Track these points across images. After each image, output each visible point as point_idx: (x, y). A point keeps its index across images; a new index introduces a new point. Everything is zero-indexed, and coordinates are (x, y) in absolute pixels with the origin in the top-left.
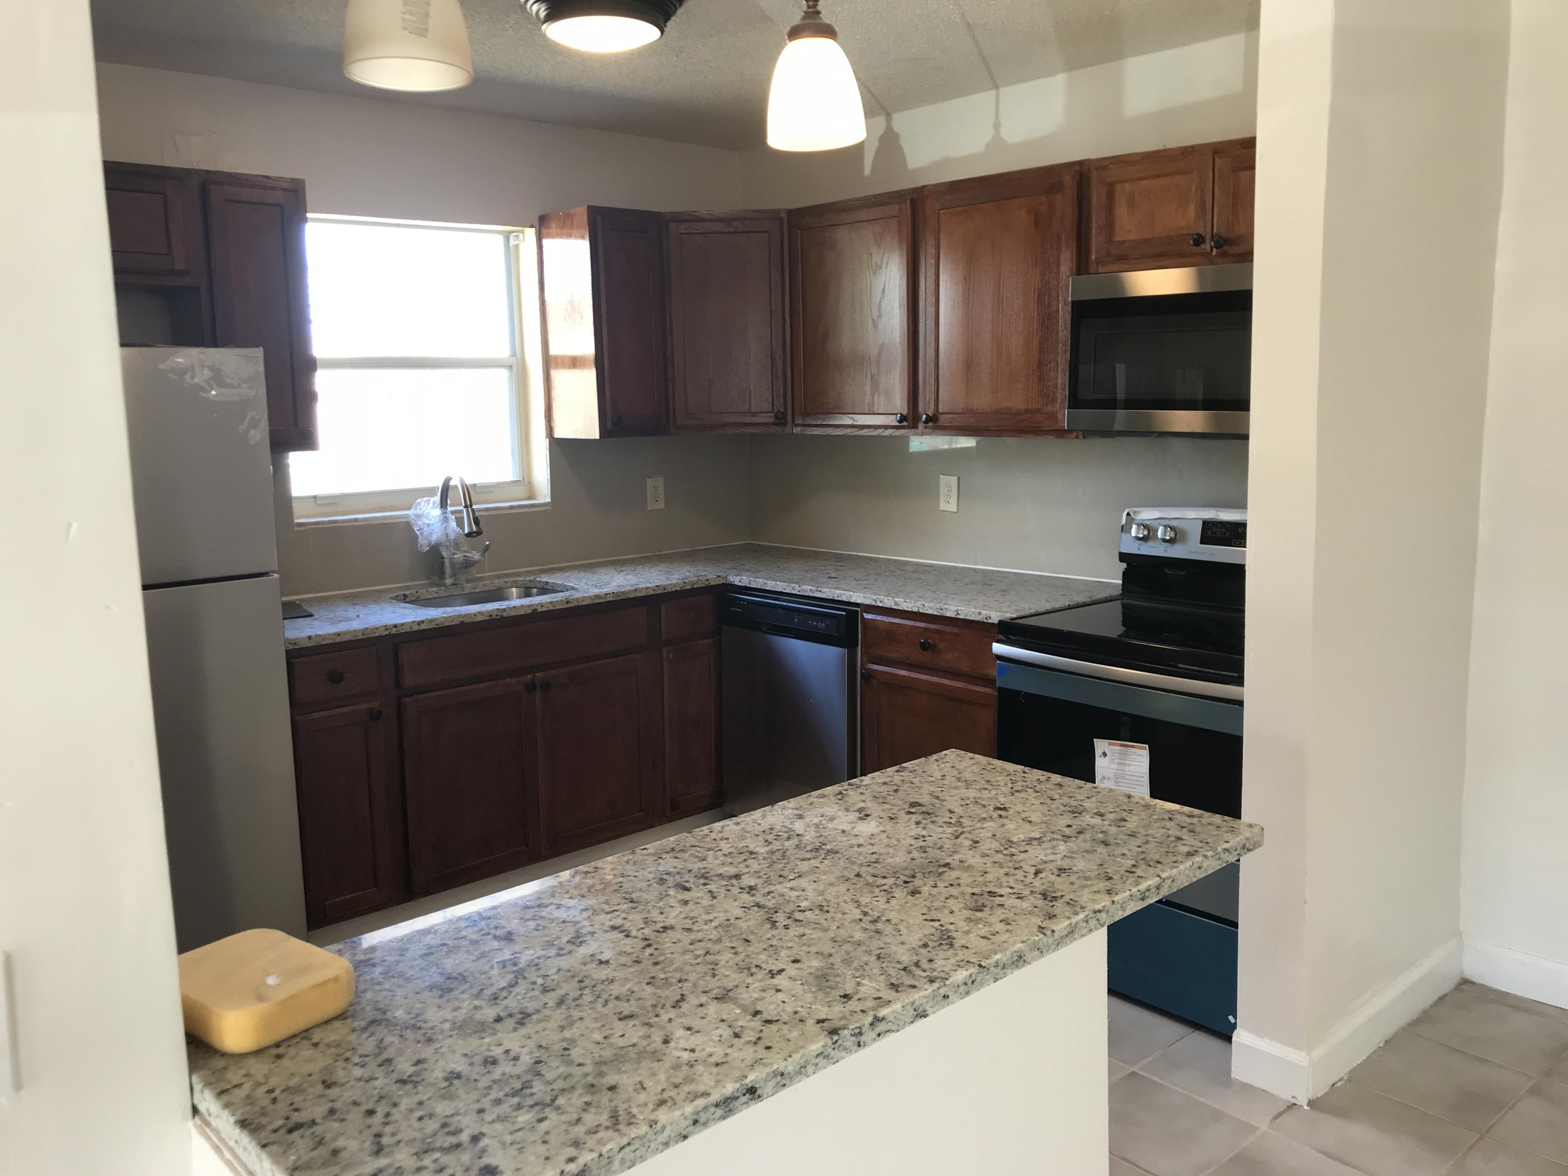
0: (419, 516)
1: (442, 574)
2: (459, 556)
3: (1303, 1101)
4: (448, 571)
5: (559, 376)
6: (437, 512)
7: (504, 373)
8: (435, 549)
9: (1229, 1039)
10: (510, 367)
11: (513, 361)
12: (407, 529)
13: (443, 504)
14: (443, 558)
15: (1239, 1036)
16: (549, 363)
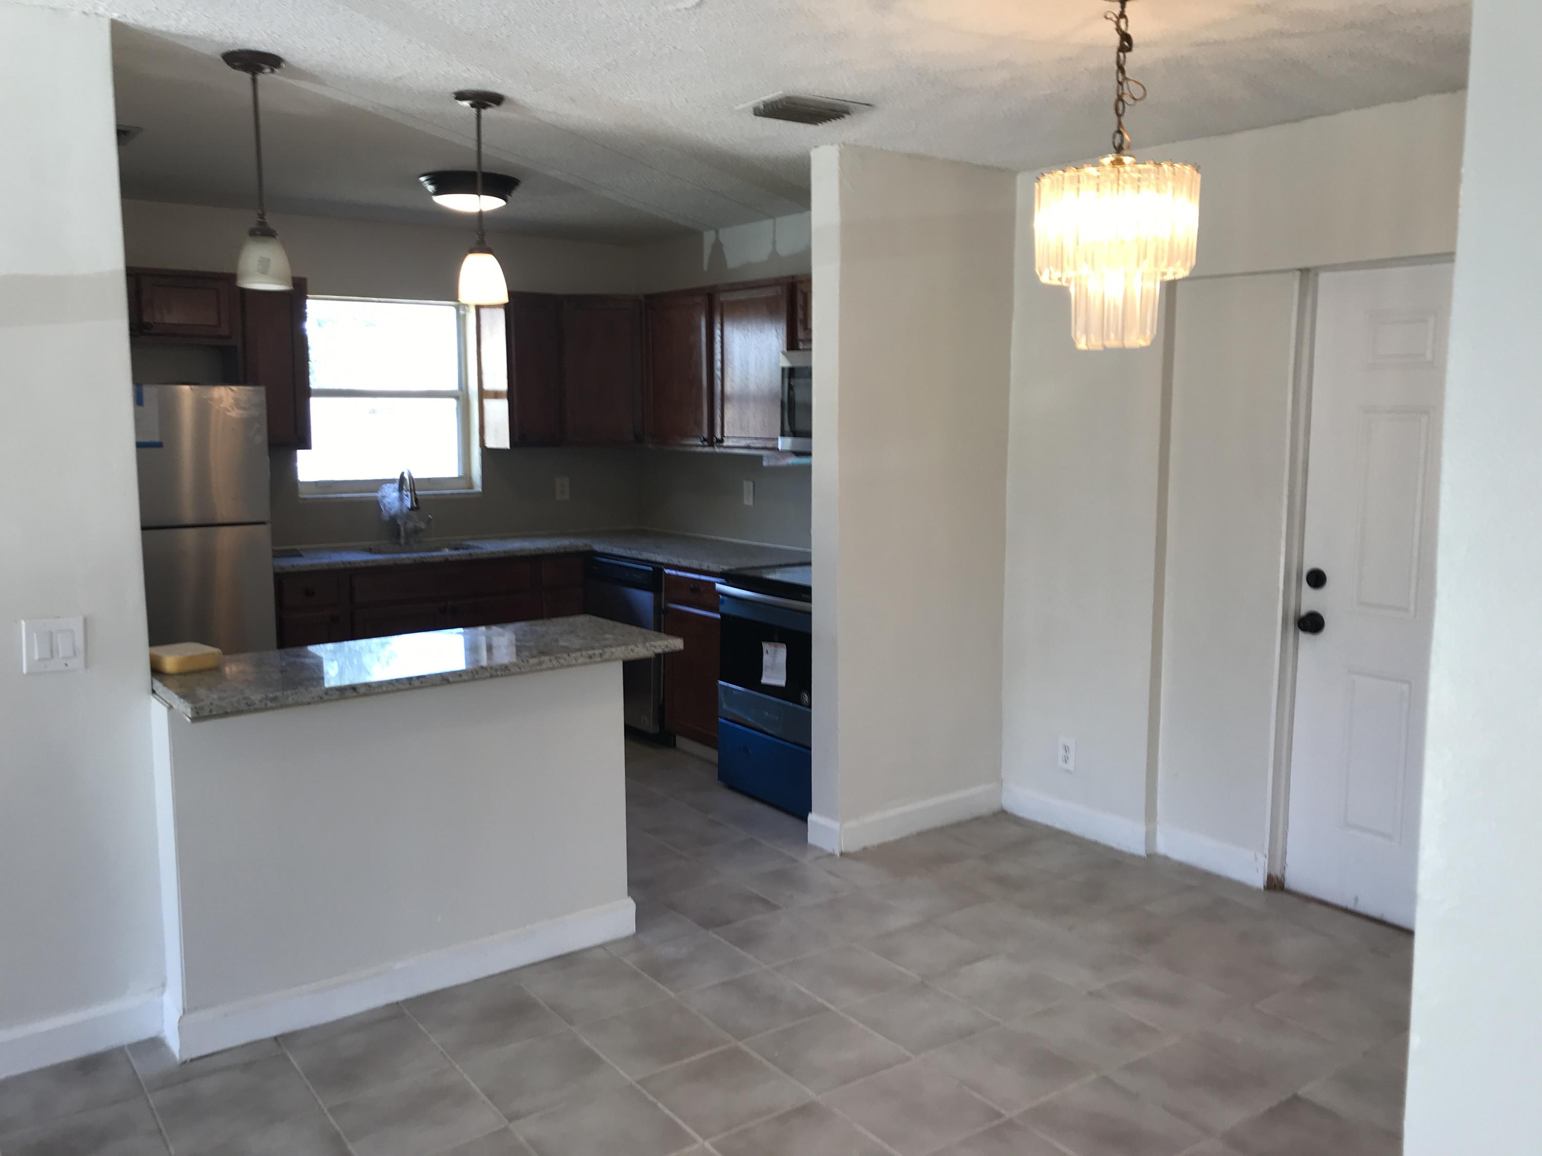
0: (384, 497)
1: (398, 536)
2: (410, 525)
3: (838, 853)
4: (403, 534)
5: (489, 404)
6: (396, 494)
7: (453, 403)
8: (393, 519)
9: (805, 820)
10: (457, 398)
11: (460, 393)
12: (376, 504)
13: (400, 489)
14: (399, 525)
15: (812, 817)
16: (483, 394)
